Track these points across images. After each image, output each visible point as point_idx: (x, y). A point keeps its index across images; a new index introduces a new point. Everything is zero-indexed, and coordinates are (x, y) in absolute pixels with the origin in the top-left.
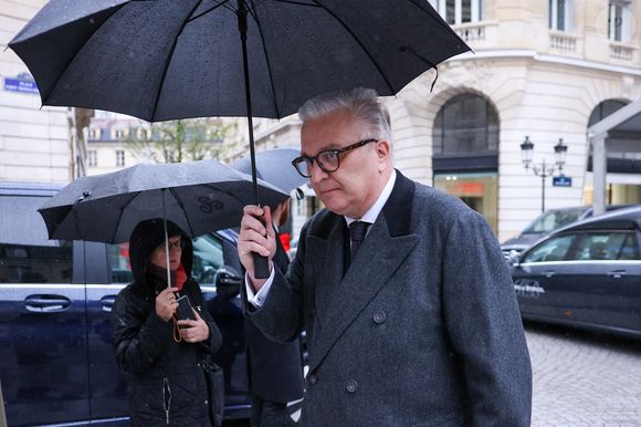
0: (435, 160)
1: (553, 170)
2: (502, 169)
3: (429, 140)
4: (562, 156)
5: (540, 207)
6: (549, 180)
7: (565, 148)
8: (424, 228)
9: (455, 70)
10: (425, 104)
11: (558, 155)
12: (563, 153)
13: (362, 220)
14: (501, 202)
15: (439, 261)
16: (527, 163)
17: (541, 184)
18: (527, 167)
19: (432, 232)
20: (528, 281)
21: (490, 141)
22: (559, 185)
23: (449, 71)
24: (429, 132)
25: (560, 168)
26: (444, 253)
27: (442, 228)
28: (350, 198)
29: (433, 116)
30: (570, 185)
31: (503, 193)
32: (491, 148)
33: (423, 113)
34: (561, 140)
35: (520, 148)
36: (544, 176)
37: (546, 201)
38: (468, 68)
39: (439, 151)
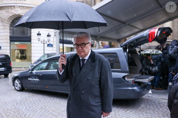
0: (11, 37)
1: (47, 42)
2: (32, 41)
3: (9, 31)
4: (49, 38)
5: (43, 53)
6: (46, 45)
7: (50, 36)
8: (98, 61)
9: (17, 9)
10: (7, 19)
11: (48, 37)
12: (49, 37)
13: (85, 58)
14: (32, 51)
15: (100, 68)
16: (39, 40)
17: (43, 46)
18: (39, 41)
19: (99, 62)
20: (34, 77)
21: (28, 32)
22: (49, 47)
23: (14, 9)
24: (9, 28)
25: (49, 42)
26: (102, 67)
27: (101, 62)
28: (85, 54)
29: (10, 23)
30: (52, 47)
31: (32, 48)
32: (29, 34)
33: (6, 22)
34: (49, 33)
35: (37, 35)
36: (44, 44)
37: (45, 51)
38: (21, 9)
39: (12, 34)
